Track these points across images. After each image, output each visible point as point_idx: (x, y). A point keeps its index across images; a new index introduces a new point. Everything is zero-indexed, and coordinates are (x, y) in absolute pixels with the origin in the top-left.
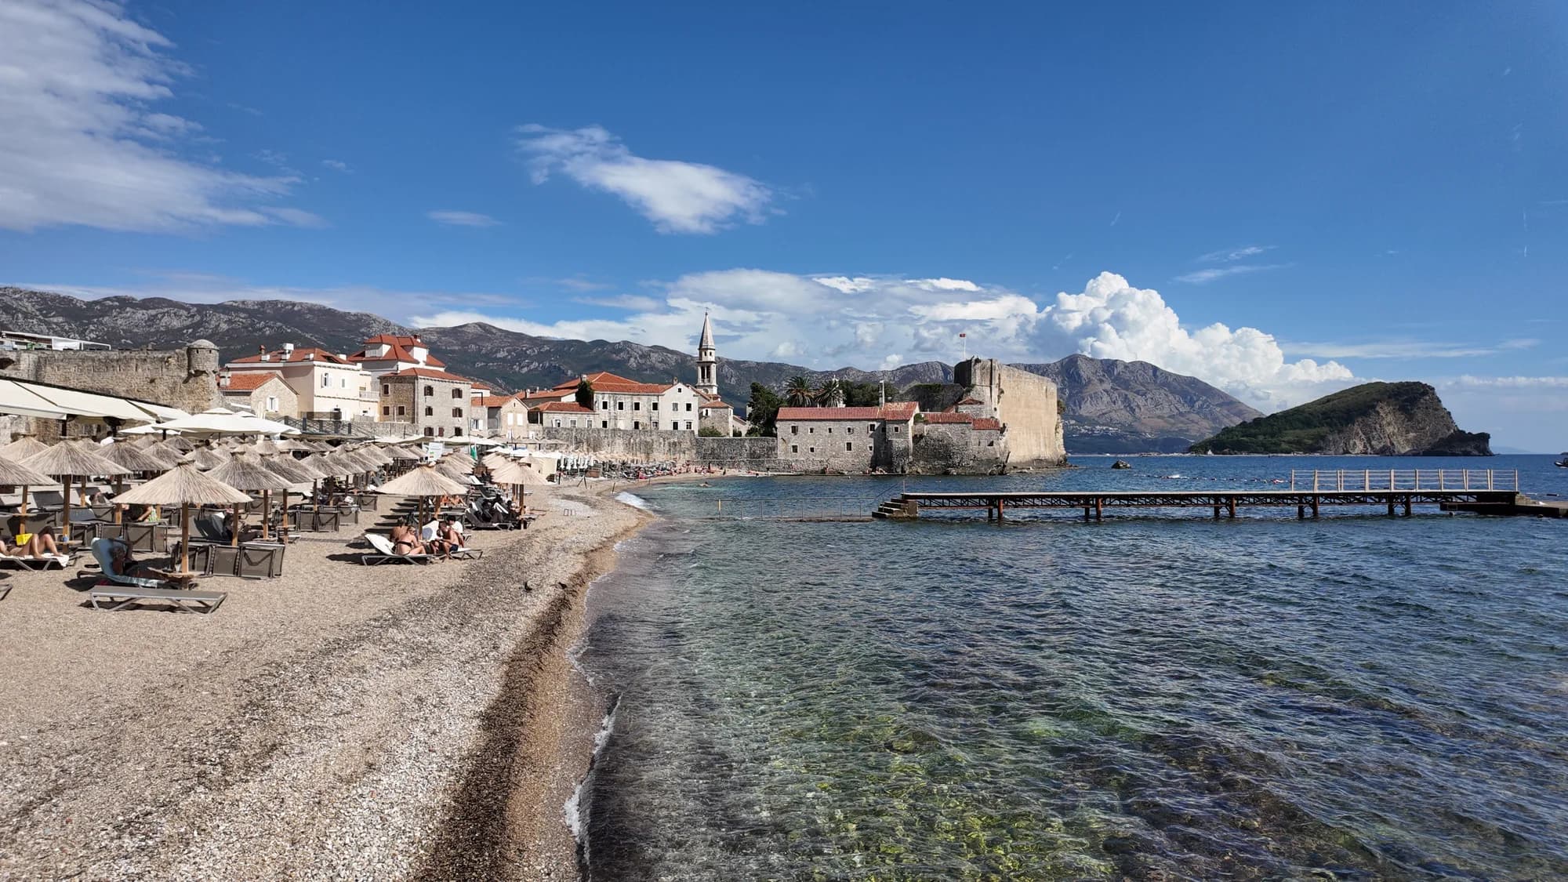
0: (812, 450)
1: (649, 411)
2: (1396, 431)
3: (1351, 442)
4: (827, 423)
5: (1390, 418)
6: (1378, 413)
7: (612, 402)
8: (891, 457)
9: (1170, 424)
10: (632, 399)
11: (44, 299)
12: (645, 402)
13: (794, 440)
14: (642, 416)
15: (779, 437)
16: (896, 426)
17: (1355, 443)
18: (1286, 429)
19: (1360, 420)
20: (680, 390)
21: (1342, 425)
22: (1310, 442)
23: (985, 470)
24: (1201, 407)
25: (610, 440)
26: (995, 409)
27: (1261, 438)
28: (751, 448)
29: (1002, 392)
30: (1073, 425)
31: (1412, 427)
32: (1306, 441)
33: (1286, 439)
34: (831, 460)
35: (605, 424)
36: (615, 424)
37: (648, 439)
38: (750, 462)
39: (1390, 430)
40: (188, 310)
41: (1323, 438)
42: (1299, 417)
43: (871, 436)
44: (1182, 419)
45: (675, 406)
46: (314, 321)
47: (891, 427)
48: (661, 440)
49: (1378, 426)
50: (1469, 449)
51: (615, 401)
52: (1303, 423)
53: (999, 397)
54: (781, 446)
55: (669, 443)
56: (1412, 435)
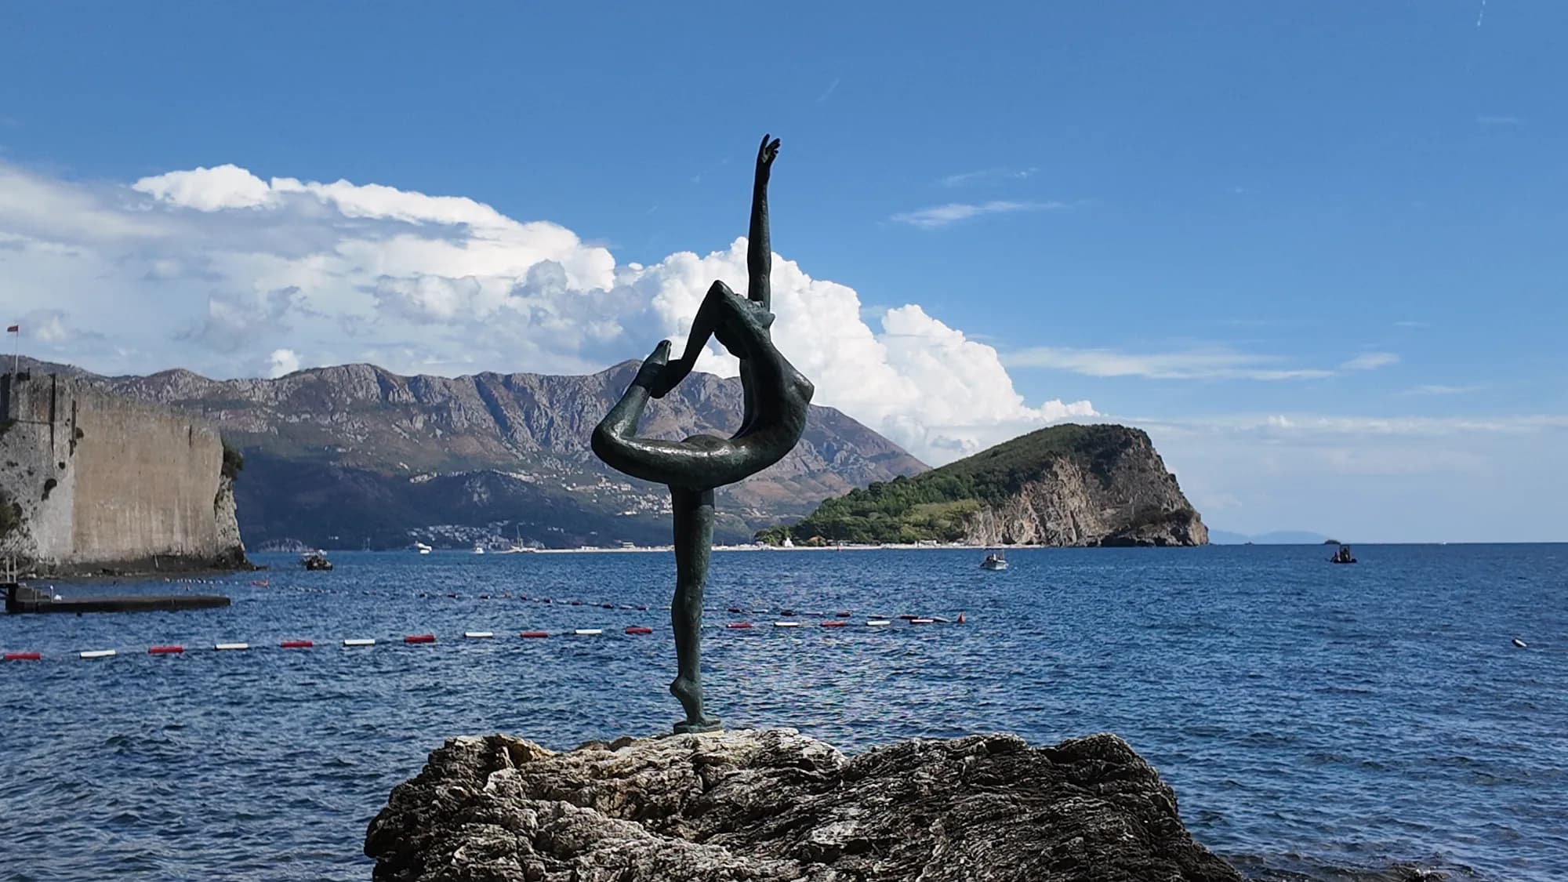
2: (1083, 505)
3: (1016, 524)
5: (1075, 484)
6: (1056, 475)
9: (793, 492)
17: (1022, 526)
18: (917, 502)
19: (1029, 486)
21: (1003, 496)
22: (949, 524)
24: (845, 462)
26: (62, 465)
27: (874, 516)
29: (80, 434)
30: (626, 493)
31: (1109, 499)
32: (942, 522)
33: (912, 519)
39: (1074, 503)
41: (968, 517)
42: (941, 480)
44: (813, 482)
49: (1055, 497)
50: (1163, 535)
52: (944, 492)
53: (73, 443)
56: (1109, 512)
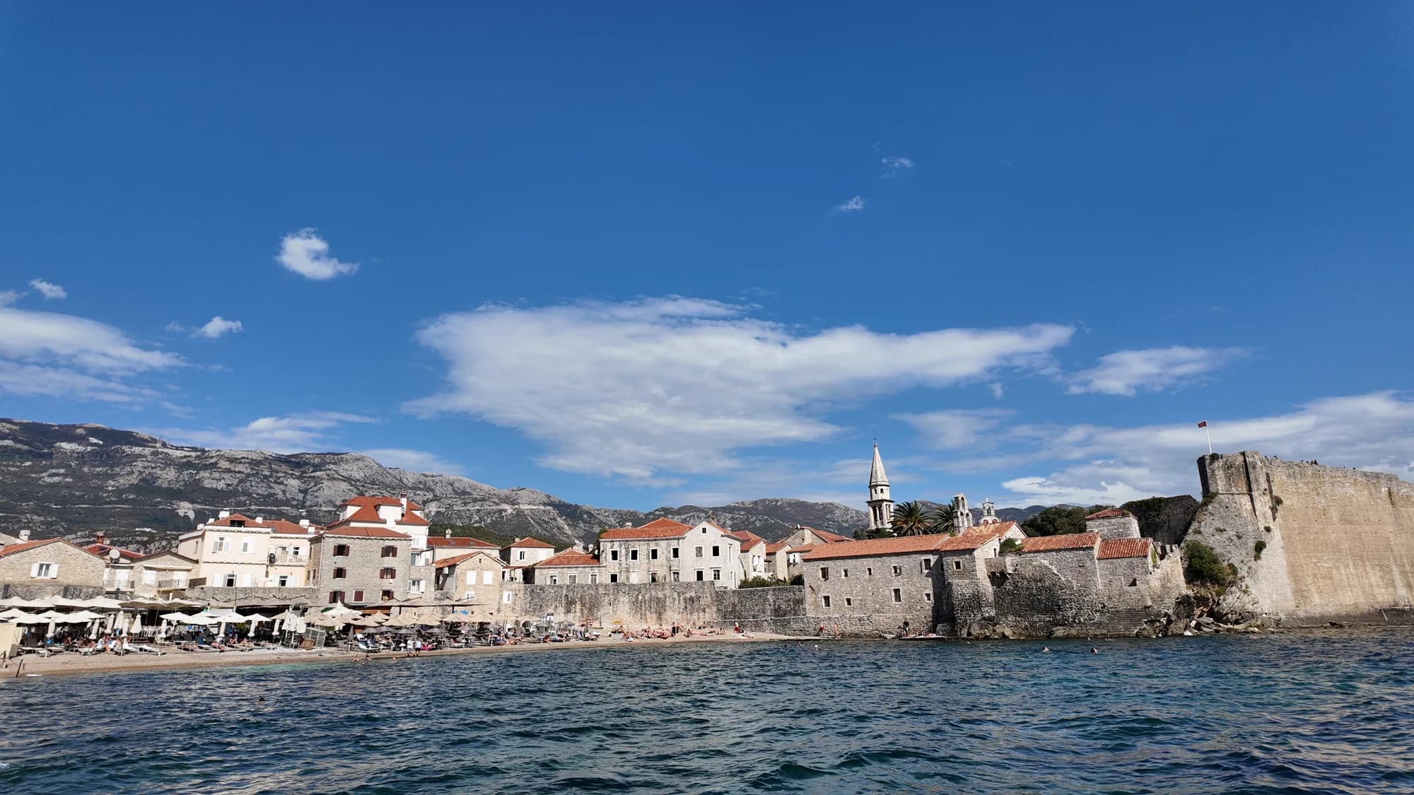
0: (849, 601)
1: (668, 559)
4: (865, 562)
7: (623, 552)
8: (953, 610)
10: (648, 545)
11: (621, 514)
12: (663, 548)
13: (825, 589)
14: (660, 566)
15: (807, 585)
16: (956, 559)
20: (704, 531)
23: (1127, 629)
25: (612, 597)
26: (1268, 529)
28: (774, 602)
29: (1278, 501)
34: (874, 616)
35: (614, 578)
36: (628, 578)
37: (660, 595)
38: (775, 622)
40: (707, 513)
43: (927, 576)
45: (699, 550)
46: (792, 513)
47: (950, 561)
48: (675, 595)
51: (627, 549)
53: (1274, 509)
54: (809, 598)
55: (685, 599)
